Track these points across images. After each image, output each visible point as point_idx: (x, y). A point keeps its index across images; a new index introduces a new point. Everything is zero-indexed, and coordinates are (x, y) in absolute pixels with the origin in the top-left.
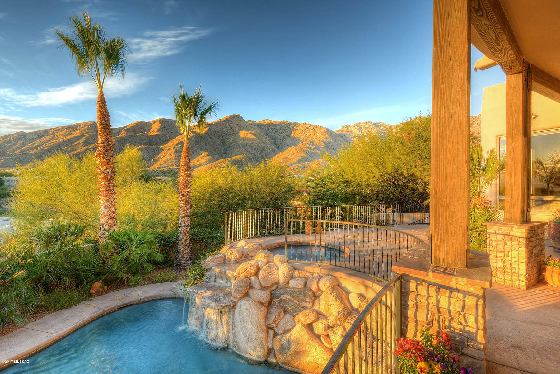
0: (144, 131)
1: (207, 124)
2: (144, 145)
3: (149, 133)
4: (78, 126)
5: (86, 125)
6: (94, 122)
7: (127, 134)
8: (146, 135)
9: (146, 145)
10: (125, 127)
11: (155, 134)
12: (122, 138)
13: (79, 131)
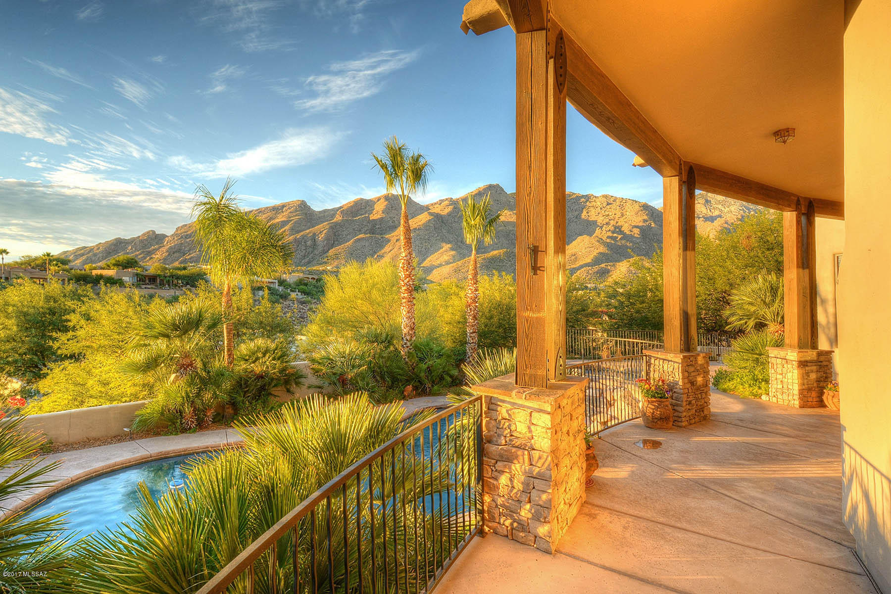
0: (365, 213)
1: (450, 201)
2: (365, 233)
3: (372, 215)
4: (283, 206)
5: (292, 205)
6: (303, 201)
7: (343, 217)
8: (368, 219)
9: (367, 234)
10: (341, 207)
11: (379, 217)
12: (336, 224)
13: (285, 214)
